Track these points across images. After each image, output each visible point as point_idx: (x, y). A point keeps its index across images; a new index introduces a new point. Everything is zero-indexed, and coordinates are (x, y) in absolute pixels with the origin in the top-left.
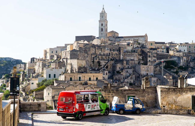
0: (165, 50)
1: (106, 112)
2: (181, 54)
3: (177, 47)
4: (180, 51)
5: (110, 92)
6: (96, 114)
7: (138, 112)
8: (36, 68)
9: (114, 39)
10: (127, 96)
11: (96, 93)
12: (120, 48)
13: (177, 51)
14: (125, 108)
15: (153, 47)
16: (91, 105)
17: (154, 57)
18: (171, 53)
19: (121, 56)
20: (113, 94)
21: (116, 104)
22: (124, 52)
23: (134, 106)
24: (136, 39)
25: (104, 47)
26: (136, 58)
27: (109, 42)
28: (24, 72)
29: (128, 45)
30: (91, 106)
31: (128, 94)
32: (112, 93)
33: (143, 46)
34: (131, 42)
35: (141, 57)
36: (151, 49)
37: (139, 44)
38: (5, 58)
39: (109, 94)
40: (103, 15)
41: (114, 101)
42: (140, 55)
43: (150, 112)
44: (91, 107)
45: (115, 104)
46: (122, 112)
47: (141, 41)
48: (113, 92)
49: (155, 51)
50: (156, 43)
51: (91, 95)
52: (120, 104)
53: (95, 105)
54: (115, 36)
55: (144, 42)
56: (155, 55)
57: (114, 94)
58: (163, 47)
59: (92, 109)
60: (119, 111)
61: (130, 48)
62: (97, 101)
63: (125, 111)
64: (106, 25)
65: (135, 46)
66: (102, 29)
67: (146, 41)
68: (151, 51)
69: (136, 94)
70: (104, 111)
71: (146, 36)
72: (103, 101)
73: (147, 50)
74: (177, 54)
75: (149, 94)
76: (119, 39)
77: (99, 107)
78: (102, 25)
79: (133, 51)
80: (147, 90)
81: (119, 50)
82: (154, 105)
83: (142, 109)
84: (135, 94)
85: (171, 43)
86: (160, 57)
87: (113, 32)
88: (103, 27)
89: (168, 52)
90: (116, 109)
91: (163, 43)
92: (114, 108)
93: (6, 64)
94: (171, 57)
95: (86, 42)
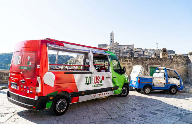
0: (142, 52)
1: (123, 91)
2: (151, 54)
3: (149, 51)
4: (150, 53)
5: (126, 60)
6: (105, 95)
7: (173, 90)
8: (79, 60)
9: (117, 46)
10: (149, 66)
11: (105, 52)
12: (120, 50)
13: (149, 53)
14: (154, 84)
15: (137, 51)
16: (93, 76)
17: (137, 55)
18: (145, 54)
19: (121, 54)
20: (130, 64)
21: (140, 78)
22: (122, 53)
23: (167, 81)
24: (128, 46)
25: (112, 49)
26: (128, 55)
27: (115, 47)
28: (73, 62)
29: (124, 49)
30: (93, 80)
31: (150, 64)
32: (128, 62)
33: (132, 50)
34: (126, 48)
35: (130, 55)
36: (136, 51)
37: (130, 49)
38: (66, 56)
39: (125, 63)
40: (112, 34)
41: (135, 72)
42: (130, 54)
43: (187, 90)
44: (93, 82)
45: (138, 77)
46: (148, 90)
47: (131, 47)
48: (130, 61)
49: (138, 53)
50: (138, 49)
51: (93, 54)
52: (145, 77)
53: (103, 78)
54: (118, 45)
55: (132, 48)
56: (138, 54)
57: (132, 63)
58: (141, 51)
59: (95, 86)
60: (144, 89)
61: (125, 51)
62: (107, 70)
63: (153, 88)
64: (113, 39)
65: (128, 50)
66: (111, 42)
67: (133, 47)
68: (136, 52)
69: (162, 65)
70: (120, 89)
71: (133, 45)
72: (119, 70)
73: (133, 52)
74: (148, 54)
75: (178, 66)
76: (119, 47)
77: (110, 81)
78: (111, 39)
79: (127, 52)
80: (176, 59)
81: (120, 51)
82: (184, 80)
83: (179, 85)
84: (160, 64)
85: (145, 49)
86: (140, 55)
87: (116, 43)
88: (112, 40)
89: (144, 53)
90: (139, 85)
91: (142, 49)
92: (135, 83)
93: (66, 58)
94: (145, 55)
95: (103, 47)
